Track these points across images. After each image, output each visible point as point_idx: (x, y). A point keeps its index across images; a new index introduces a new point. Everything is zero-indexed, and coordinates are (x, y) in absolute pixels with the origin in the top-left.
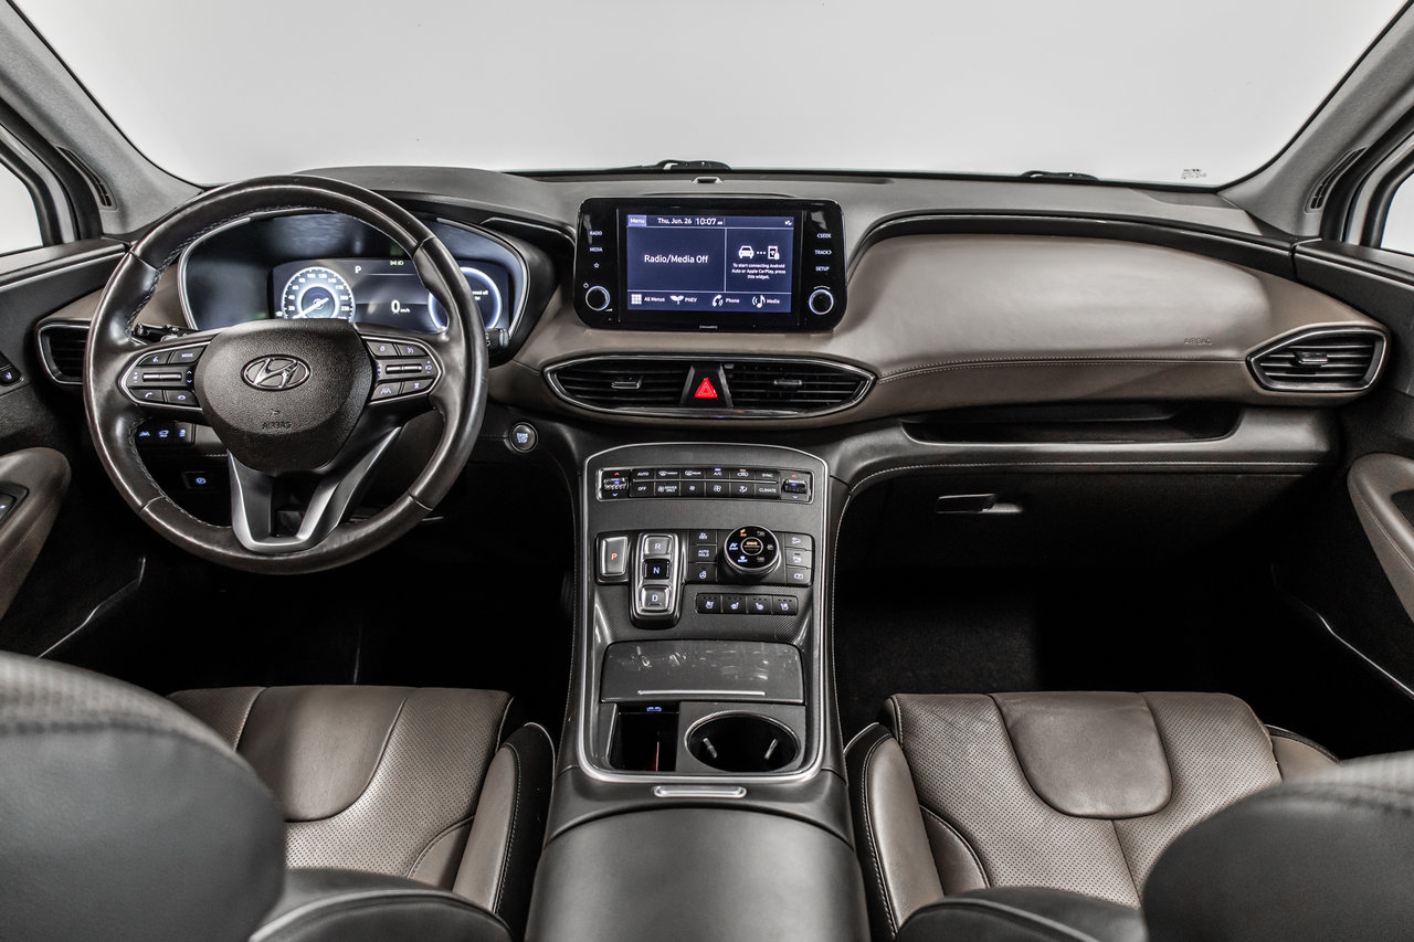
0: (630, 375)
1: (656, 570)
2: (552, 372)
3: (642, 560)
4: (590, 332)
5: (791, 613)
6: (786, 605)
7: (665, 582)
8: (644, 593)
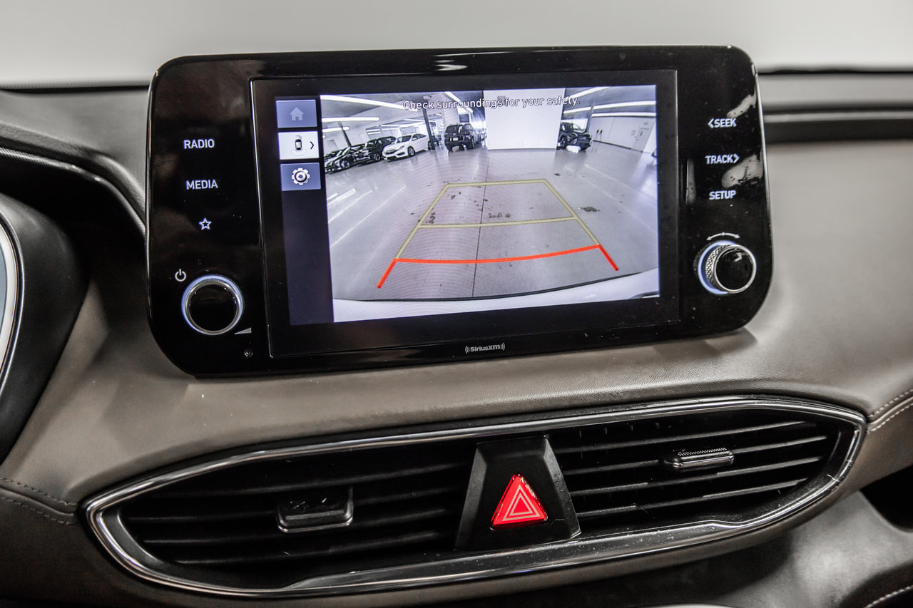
0: (321, 492)
2: (108, 512)
4: (198, 391)
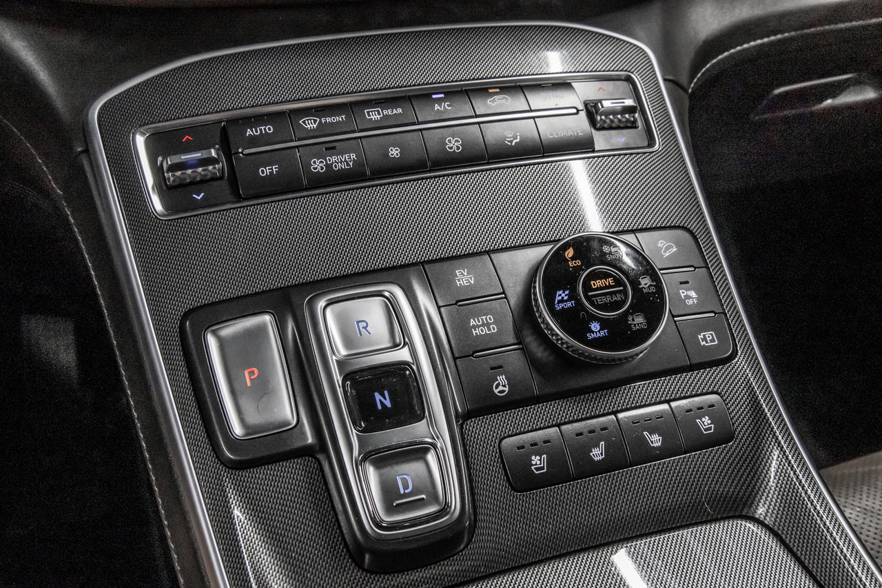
1: (383, 400)
3: (338, 378)
5: (723, 436)
6: (706, 420)
7: (418, 430)
8: (371, 472)
